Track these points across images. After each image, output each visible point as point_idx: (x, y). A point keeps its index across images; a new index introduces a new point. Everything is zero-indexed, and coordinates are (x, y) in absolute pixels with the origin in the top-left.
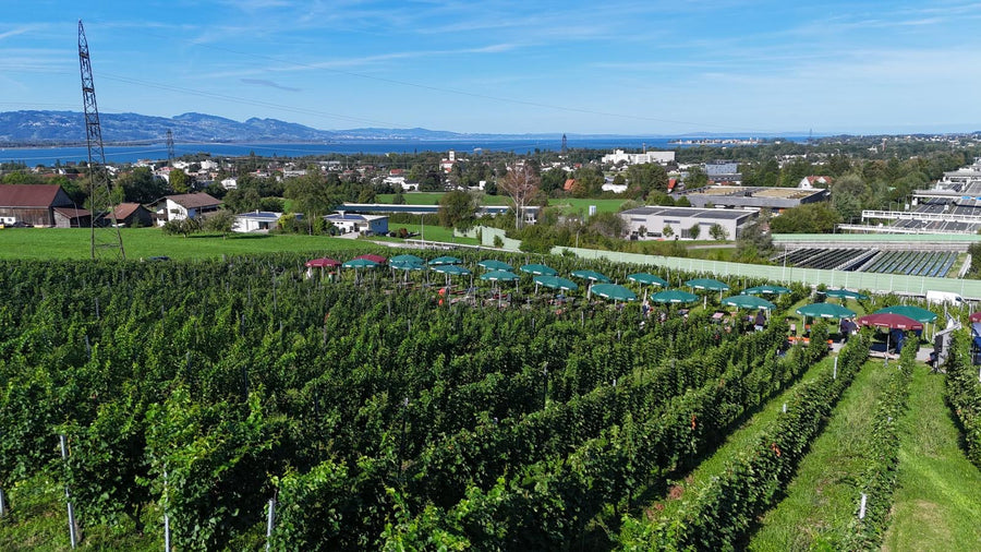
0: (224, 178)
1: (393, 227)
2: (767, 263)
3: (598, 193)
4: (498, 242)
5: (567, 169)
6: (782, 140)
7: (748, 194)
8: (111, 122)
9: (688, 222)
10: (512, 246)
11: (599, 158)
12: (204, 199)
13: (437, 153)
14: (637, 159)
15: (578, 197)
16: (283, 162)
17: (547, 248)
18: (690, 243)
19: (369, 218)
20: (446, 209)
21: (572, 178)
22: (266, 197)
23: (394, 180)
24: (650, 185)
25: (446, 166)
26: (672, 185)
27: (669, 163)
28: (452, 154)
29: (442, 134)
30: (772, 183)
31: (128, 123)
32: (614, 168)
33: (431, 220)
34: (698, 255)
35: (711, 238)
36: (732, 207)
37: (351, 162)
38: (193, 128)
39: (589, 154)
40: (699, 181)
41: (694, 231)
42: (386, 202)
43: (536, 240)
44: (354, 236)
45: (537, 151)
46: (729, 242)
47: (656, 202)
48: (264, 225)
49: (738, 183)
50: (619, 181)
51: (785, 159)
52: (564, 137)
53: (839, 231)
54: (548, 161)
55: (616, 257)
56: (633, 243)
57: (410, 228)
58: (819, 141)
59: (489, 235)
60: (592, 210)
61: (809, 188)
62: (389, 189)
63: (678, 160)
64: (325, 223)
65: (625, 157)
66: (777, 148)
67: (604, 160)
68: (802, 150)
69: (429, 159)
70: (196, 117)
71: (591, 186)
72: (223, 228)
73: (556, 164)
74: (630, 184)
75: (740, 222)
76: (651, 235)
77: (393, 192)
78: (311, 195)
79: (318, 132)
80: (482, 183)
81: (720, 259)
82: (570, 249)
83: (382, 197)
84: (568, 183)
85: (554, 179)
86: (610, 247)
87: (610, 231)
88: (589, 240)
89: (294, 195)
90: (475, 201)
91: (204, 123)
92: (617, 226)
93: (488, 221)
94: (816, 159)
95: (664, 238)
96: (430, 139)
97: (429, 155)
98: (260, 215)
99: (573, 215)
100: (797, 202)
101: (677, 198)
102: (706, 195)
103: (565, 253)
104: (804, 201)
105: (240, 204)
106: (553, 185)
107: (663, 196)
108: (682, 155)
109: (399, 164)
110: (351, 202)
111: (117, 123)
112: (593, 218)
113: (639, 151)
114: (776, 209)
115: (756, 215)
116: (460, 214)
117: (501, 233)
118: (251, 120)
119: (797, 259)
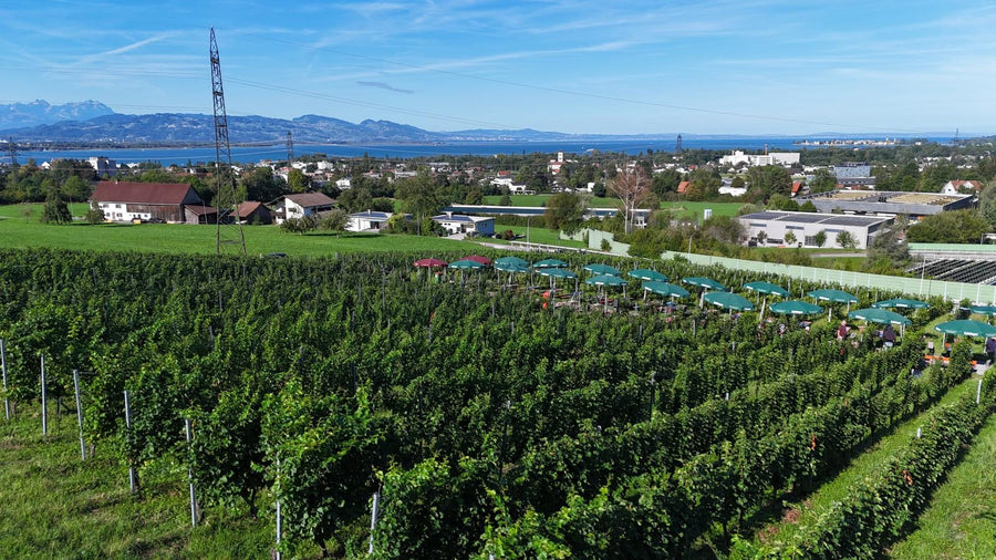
0: (339, 178)
1: (499, 229)
2: (902, 275)
3: (714, 196)
4: (606, 246)
5: (682, 170)
6: (923, 140)
7: (882, 200)
8: (237, 124)
9: (813, 229)
10: (620, 250)
11: (716, 159)
12: (319, 198)
13: (544, 154)
14: (758, 161)
15: (692, 200)
16: (395, 163)
17: (657, 253)
18: (814, 251)
19: (476, 219)
20: (554, 211)
21: (686, 180)
22: (377, 197)
23: (501, 182)
24: (772, 188)
25: (554, 167)
26: (796, 188)
27: (794, 165)
28: (560, 155)
29: (551, 135)
30: (910, 188)
31: (253, 125)
32: (732, 169)
33: (536, 223)
34: (823, 264)
35: (838, 246)
36: (864, 213)
37: (459, 163)
38: (312, 129)
39: (705, 155)
40: (826, 184)
41: (820, 239)
42: (493, 204)
43: (645, 245)
44: (461, 237)
45: (650, 151)
46: (860, 251)
47: (778, 206)
48: (375, 225)
49: (871, 187)
50: (737, 184)
51: (927, 161)
52: (680, 137)
53: (988, 242)
54: (661, 163)
55: (731, 264)
56: (751, 250)
57: (516, 230)
58: (966, 141)
59: (596, 238)
60: (707, 214)
61: (953, 193)
62: (496, 191)
63: (803, 161)
64: (433, 223)
65: (745, 158)
66: (918, 149)
67: (722, 161)
68: (946, 151)
69: (538, 160)
70: (314, 119)
71: (707, 189)
72: (337, 226)
73: (669, 166)
74: (750, 187)
75: (871, 229)
76: (771, 241)
77: (500, 194)
78: (420, 196)
79: (429, 133)
80: (591, 185)
81: (848, 268)
82: (682, 255)
83: (490, 198)
84: (682, 186)
85: (667, 181)
86: (725, 253)
87: (727, 237)
88: (703, 245)
89: (404, 196)
90: (583, 203)
91: (321, 125)
92: (733, 231)
93: (596, 224)
94: (963, 162)
95: (786, 245)
96: (540, 140)
97: (538, 156)
98: (372, 215)
99: (686, 219)
100: (939, 209)
101: (801, 202)
102: (834, 199)
103: (678, 259)
104: (947, 208)
105: (353, 204)
106: (666, 188)
107: (785, 200)
108: (808, 156)
109: (507, 165)
110: (458, 203)
111: (242, 125)
112: (708, 223)
113: (761, 152)
114: (914, 216)
115: (890, 222)
116: (567, 216)
117: (609, 236)
118: (365, 122)
119: (937, 271)
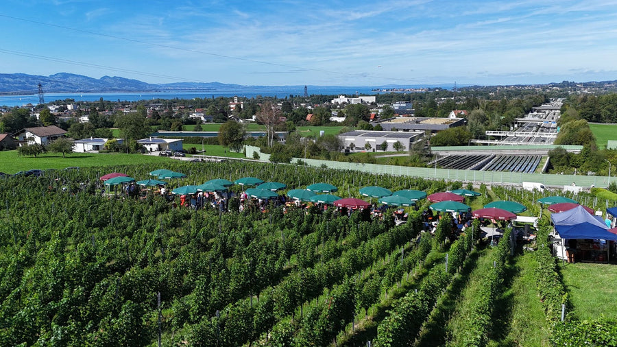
0: (81, 116)
1: (187, 147)
2: (426, 167)
3: (328, 122)
4: (256, 156)
5: (310, 107)
6: (440, 89)
7: (418, 122)
8: (6, 79)
9: (380, 140)
10: (265, 158)
11: (330, 101)
12: (54, 130)
13: (225, 101)
14: (353, 101)
15: (315, 125)
16: (124, 105)
17: (288, 160)
18: (381, 154)
19: (168, 141)
20: (224, 135)
21: (311, 113)
22: (100, 126)
23: (195, 115)
24: (361, 117)
25: (232, 106)
26: (372, 117)
27: (372, 103)
28: (236, 99)
29: (231, 86)
30: (433, 115)
31: (18, 79)
32: (338, 107)
33: (213, 141)
34: (383, 162)
35: (394, 150)
36: (408, 130)
37: (171, 104)
38: (64, 83)
39: (323, 99)
40: (389, 114)
41: (384, 146)
42: (189, 131)
43: (280, 155)
44: (157, 154)
45: (291, 96)
46: (405, 153)
47: (363, 128)
48: (97, 147)
49: (413, 115)
50: (341, 115)
51: (441, 100)
52: (306, 87)
53: (473, 144)
54: (298, 103)
55: (332, 165)
56: (348, 155)
57: (198, 147)
58: (461, 89)
59: (250, 150)
60: (322, 132)
61: (454, 117)
62: (191, 122)
63: (378, 101)
64: (137, 144)
65: (346, 100)
66: (437, 93)
67: (333, 102)
68: (451, 95)
69: (222, 102)
70: (65, 75)
71: (323, 118)
72: (66, 150)
73: (303, 105)
74: (347, 117)
75: (412, 140)
76: (358, 148)
77: (195, 123)
78: (133, 126)
79: (150, 85)
80: (254, 117)
81: (397, 164)
82: (302, 160)
83: (187, 126)
84: (309, 117)
85: (301, 114)
86: (328, 158)
87: (332, 148)
88: (315, 152)
89: (120, 127)
90: (244, 129)
91: (70, 80)
92: (337, 144)
93: (252, 142)
94: (459, 100)
95: (366, 151)
96: (224, 89)
97: (222, 99)
98: (93, 141)
99: (310, 137)
100: (447, 126)
101: (374, 124)
102: (393, 122)
103: (300, 163)
104: (450, 126)
105: (82, 133)
106: (299, 119)
107: (366, 123)
108: (380, 98)
109: (201, 104)
110: (163, 130)
111: (10, 80)
112: (321, 139)
113: (354, 96)
114: (434, 131)
115: (421, 135)
116: (235, 139)
117: (257, 150)
118: (104, 78)
119: (446, 163)
